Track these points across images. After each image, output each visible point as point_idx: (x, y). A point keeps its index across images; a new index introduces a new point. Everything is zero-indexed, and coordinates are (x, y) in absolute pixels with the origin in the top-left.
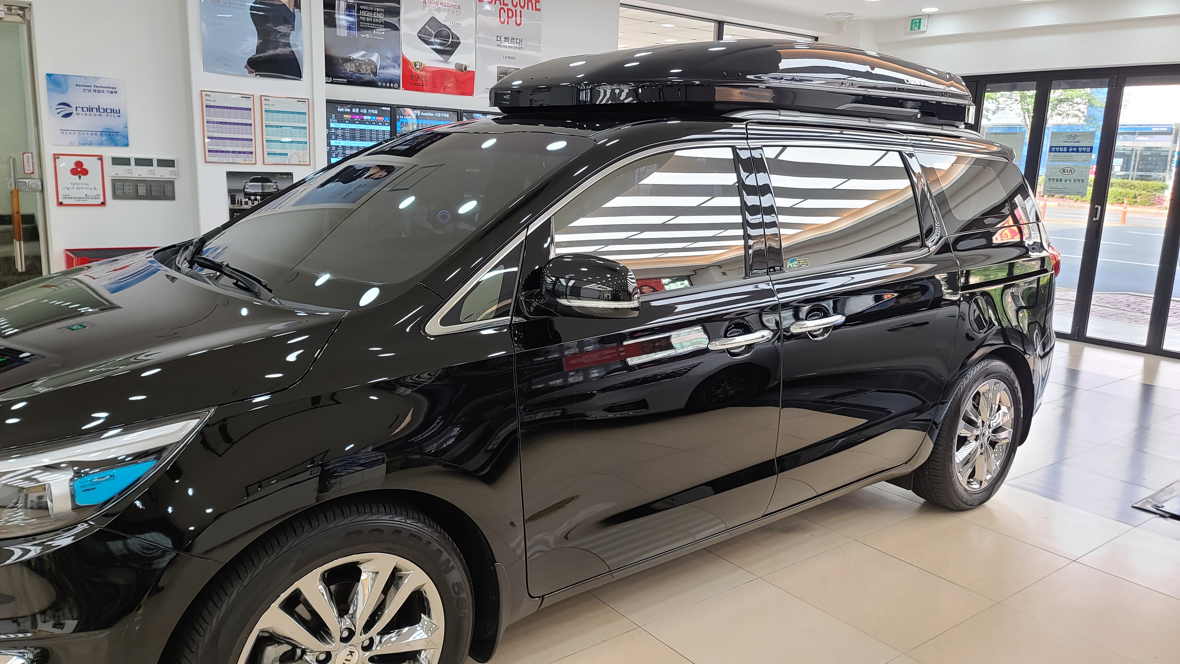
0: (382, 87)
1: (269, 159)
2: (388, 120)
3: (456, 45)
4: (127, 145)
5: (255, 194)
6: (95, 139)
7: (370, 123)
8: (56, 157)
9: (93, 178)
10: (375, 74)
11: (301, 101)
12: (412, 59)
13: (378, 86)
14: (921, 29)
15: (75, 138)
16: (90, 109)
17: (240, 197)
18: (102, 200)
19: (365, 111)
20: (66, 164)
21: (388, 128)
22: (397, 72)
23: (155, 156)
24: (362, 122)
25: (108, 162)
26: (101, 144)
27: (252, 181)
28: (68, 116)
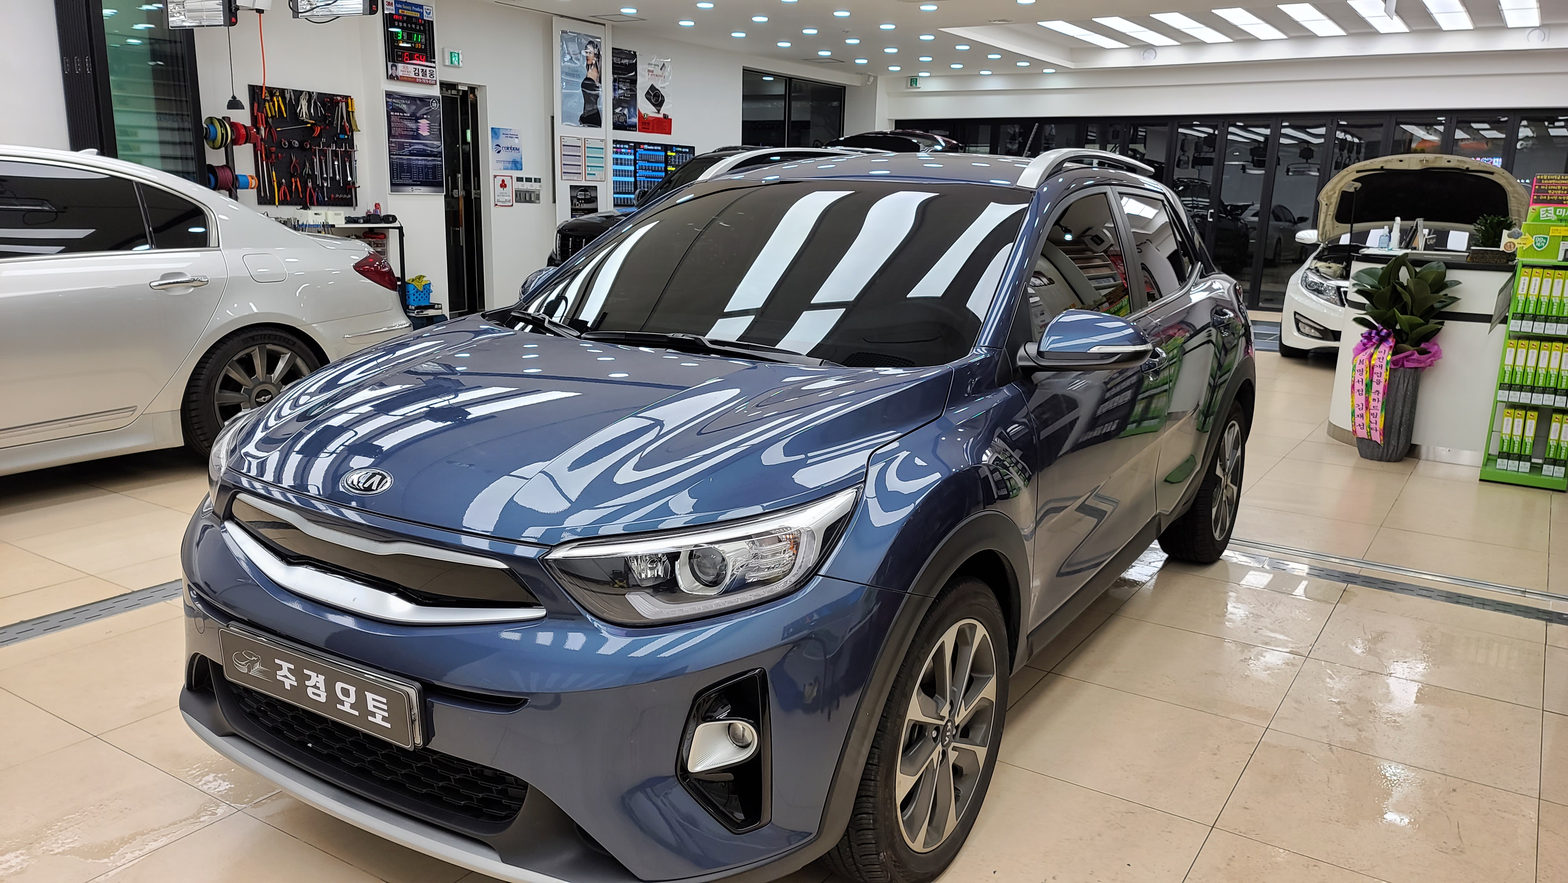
0: (629, 130)
1: (588, 177)
2: (633, 151)
3: (663, 101)
4: (521, 169)
5: (582, 199)
6: (509, 166)
7: (625, 154)
8: (495, 176)
9: (508, 189)
10: (626, 122)
11: (602, 141)
12: (643, 112)
13: (626, 130)
14: (918, 86)
15: (501, 165)
16: (508, 148)
17: (575, 201)
18: (511, 204)
19: (622, 146)
20: (499, 181)
21: (632, 157)
22: (635, 120)
23: (533, 177)
24: (621, 153)
25: (515, 179)
26: (512, 169)
27: (581, 191)
28: (499, 152)
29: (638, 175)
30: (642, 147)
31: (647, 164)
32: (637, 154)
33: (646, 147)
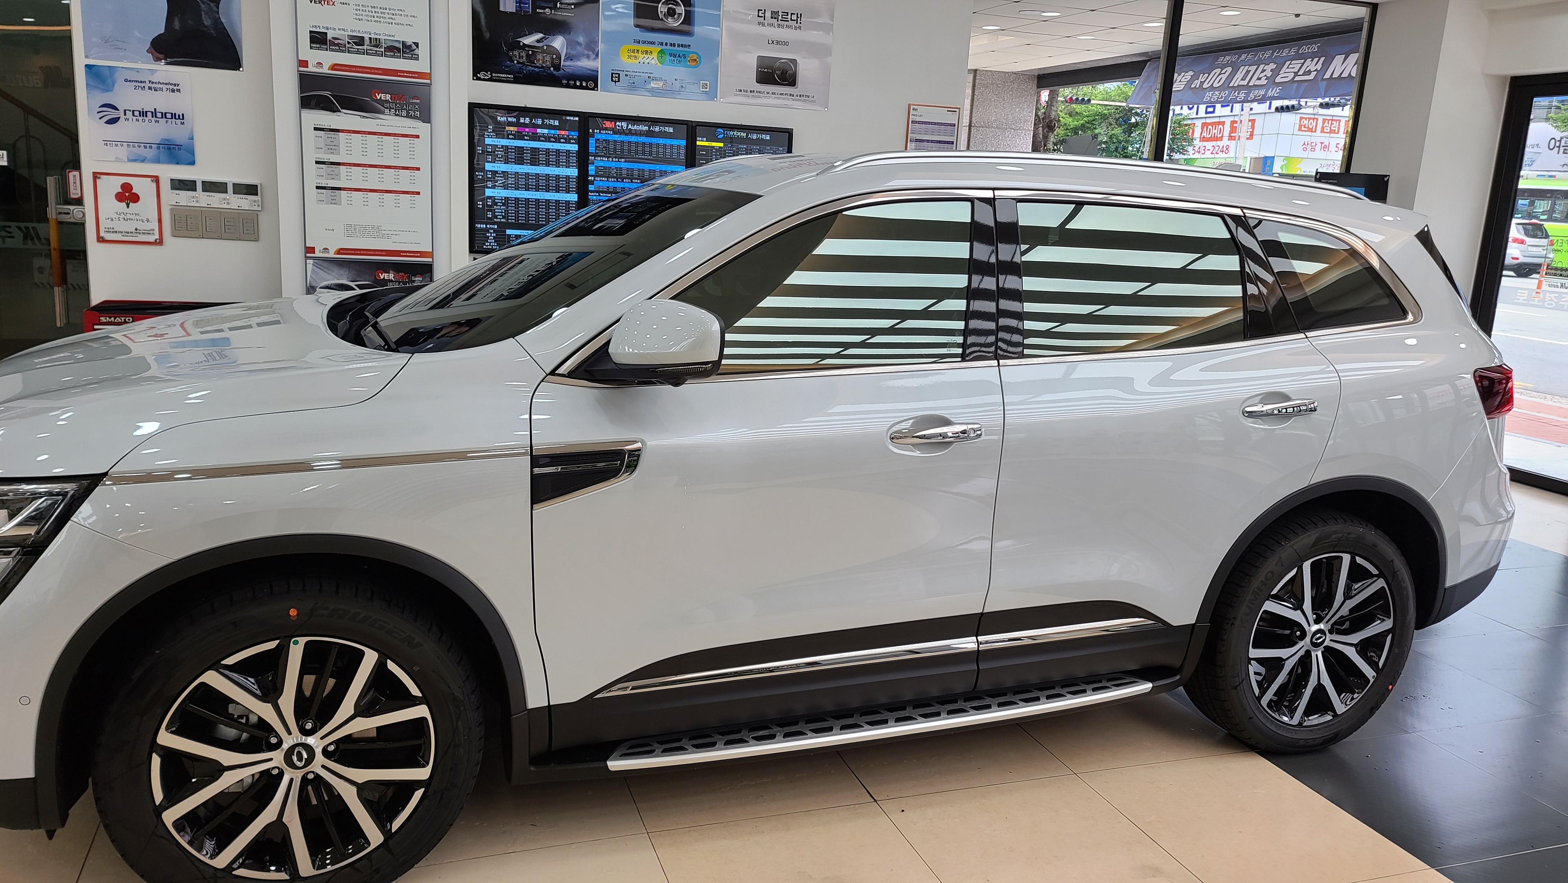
2: (574, 134)
4: (193, 163)
6: (150, 153)
7: (547, 139)
8: (96, 176)
9: (147, 206)
10: (557, 67)
15: (122, 152)
16: (143, 114)
18: (157, 237)
19: (540, 122)
20: (110, 187)
21: (574, 147)
22: (593, 64)
23: (230, 179)
24: (535, 137)
25: (165, 186)
26: (157, 161)
28: (113, 121)
29: (591, 188)
30: (608, 124)
31: (624, 165)
32: (592, 141)
33: (624, 124)
